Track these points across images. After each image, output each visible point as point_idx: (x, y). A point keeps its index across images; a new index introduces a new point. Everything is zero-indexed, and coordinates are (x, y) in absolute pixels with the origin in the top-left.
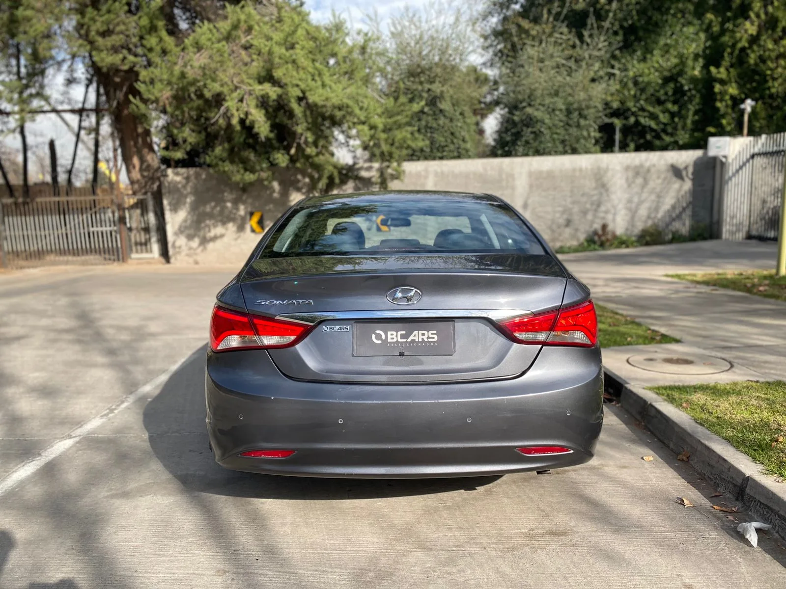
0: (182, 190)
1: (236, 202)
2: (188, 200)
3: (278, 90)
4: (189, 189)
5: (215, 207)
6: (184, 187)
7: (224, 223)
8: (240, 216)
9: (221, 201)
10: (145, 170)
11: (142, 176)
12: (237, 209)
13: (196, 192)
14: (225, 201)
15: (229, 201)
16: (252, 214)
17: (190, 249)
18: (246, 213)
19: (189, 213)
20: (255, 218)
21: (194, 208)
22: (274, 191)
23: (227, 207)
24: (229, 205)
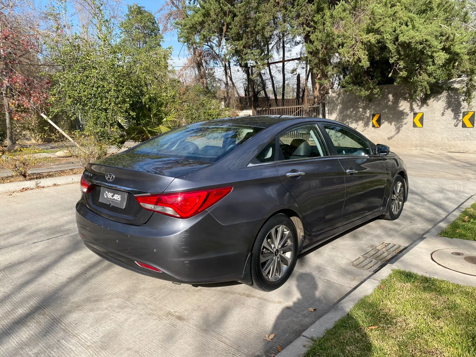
0: (336, 101)
1: (365, 108)
2: (338, 107)
3: (378, 37)
4: (339, 101)
5: (353, 111)
6: (337, 99)
7: (357, 121)
8: (367, 116)
9: (356, 108)
10: (322, 90)
11: (320, 93)
12: (366, 113)
13: (343, 102)
14: (358, 108)
15: (361, 108)
16: (374, 115)
17: (337, 137)
18: (370, 115)
19: (338, 115)
20: (376, 118)
21: (341, 112)
22: (389, 101)
23: (360, 111)
24: (361, 110)
